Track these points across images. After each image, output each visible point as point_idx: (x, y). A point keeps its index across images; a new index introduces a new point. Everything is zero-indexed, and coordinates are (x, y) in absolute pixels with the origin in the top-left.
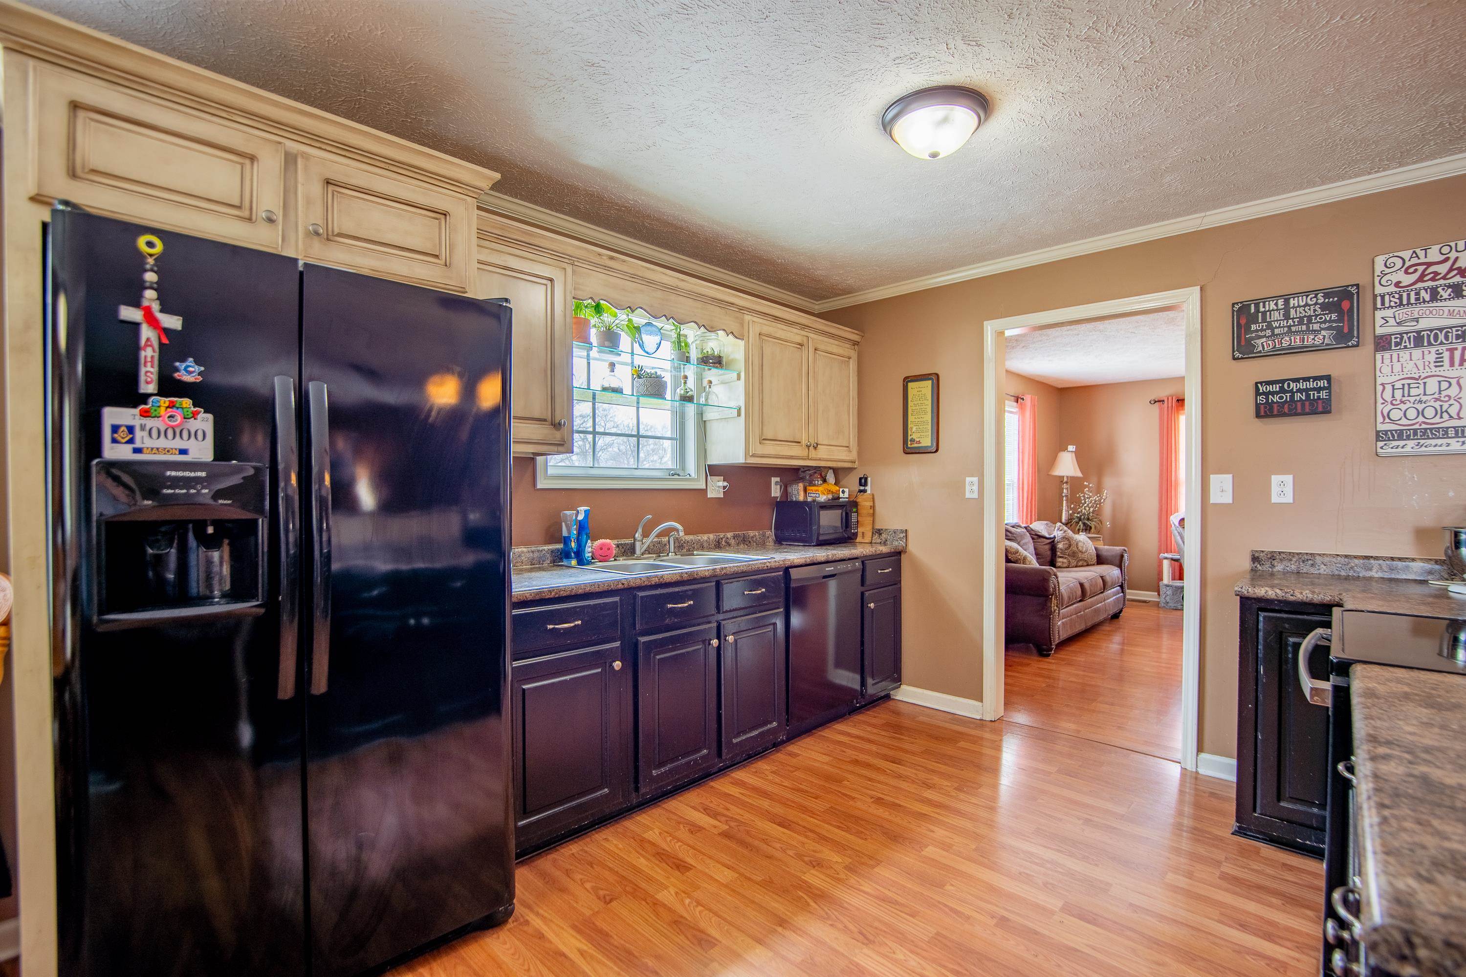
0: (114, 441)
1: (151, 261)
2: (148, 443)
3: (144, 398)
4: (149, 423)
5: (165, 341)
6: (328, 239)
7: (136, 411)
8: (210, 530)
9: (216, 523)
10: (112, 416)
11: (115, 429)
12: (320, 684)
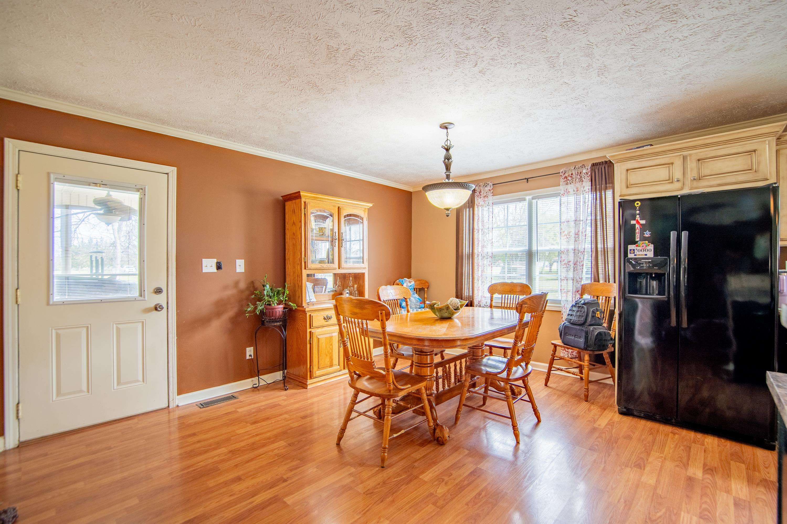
0: (630, 253)
1: (638, 208)
2: (638, 253)
3: (637, 242)
4: (638, 248)
5: (641, 227)
6: (699, 179)
7: (635, 245)
8: (654, 275)
9: (655, 274)
10: (630, 247)
11: (630, 250)
12: (685, 325)
